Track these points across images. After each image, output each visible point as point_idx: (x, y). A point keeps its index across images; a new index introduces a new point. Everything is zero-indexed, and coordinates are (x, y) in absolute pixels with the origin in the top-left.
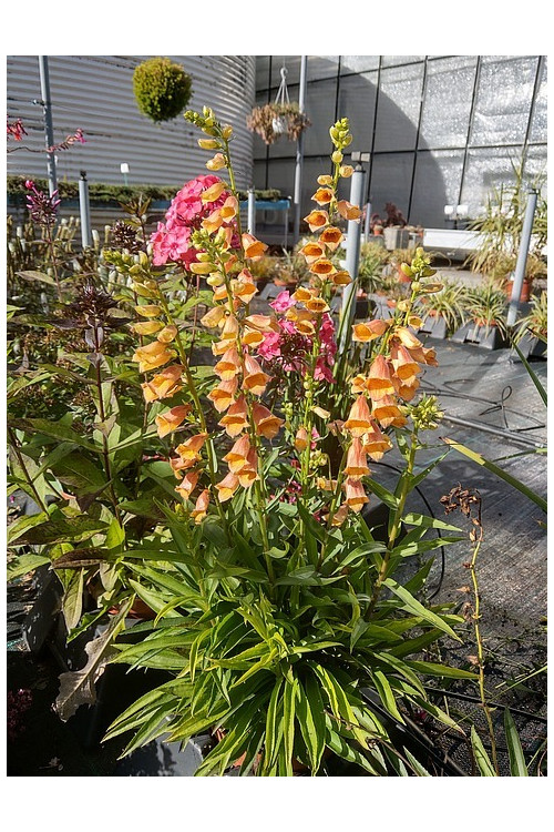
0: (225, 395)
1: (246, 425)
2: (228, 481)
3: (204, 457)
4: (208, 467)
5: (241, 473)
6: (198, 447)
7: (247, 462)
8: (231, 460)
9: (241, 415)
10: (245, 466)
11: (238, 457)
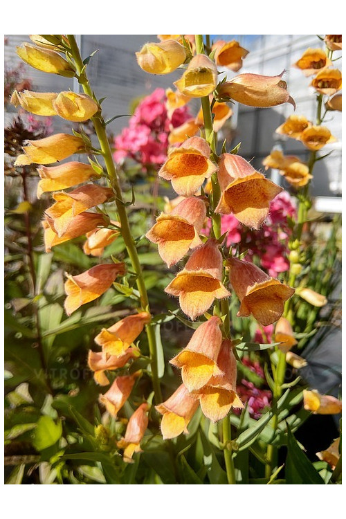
0: (182, 231)
1: (222, 292)
2: (178, 400)
3: (145, 350)
4: (149, 369)
5: (206, 390)
6: (135, 331)
7: (216, 371)
8: (187, 364)
9: (213, 273)
10: (214, 379)
11: (199, 359)
